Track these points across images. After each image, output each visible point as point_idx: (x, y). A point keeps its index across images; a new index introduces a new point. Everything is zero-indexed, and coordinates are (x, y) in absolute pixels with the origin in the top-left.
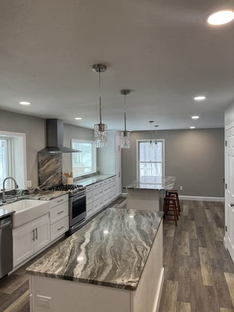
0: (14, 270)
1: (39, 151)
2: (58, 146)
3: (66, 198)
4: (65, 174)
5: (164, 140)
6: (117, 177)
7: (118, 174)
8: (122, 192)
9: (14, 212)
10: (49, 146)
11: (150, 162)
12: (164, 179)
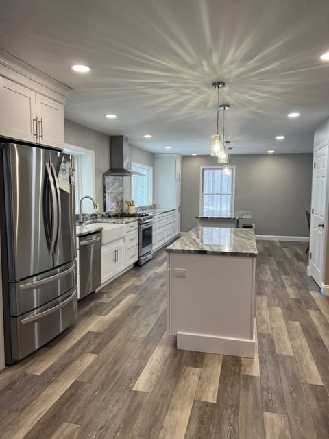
0: (102, 287)
1: (105, 171)
2: (125, 168)
3: (136, 224)
4: (127, 202)
5: (234, 167)
6: (177, 211)
7: (177, 207)
8: (181, 231)
9: (103, 229)
10: (113, 167)
11: (217, 194)
12: (233, 213)
